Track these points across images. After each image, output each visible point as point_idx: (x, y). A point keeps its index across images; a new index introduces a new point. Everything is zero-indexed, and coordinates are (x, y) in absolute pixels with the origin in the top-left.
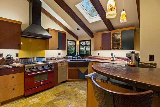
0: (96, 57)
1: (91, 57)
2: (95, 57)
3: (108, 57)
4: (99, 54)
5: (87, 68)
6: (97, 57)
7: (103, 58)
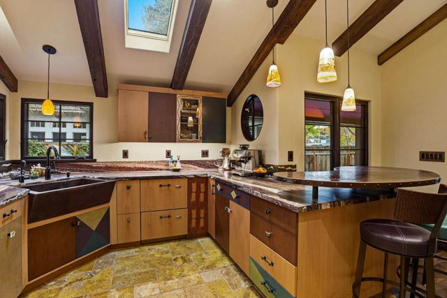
0: (115, 165)
1: (94, 165)
2: (109, 165)
3: (157, 162)
4: (125, 154)
5: (105, 206)
6: (119, 165)
7: (141, 166)
